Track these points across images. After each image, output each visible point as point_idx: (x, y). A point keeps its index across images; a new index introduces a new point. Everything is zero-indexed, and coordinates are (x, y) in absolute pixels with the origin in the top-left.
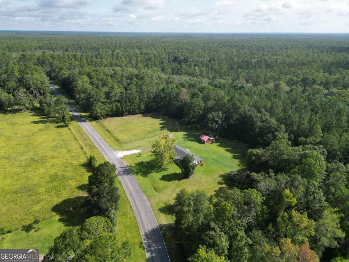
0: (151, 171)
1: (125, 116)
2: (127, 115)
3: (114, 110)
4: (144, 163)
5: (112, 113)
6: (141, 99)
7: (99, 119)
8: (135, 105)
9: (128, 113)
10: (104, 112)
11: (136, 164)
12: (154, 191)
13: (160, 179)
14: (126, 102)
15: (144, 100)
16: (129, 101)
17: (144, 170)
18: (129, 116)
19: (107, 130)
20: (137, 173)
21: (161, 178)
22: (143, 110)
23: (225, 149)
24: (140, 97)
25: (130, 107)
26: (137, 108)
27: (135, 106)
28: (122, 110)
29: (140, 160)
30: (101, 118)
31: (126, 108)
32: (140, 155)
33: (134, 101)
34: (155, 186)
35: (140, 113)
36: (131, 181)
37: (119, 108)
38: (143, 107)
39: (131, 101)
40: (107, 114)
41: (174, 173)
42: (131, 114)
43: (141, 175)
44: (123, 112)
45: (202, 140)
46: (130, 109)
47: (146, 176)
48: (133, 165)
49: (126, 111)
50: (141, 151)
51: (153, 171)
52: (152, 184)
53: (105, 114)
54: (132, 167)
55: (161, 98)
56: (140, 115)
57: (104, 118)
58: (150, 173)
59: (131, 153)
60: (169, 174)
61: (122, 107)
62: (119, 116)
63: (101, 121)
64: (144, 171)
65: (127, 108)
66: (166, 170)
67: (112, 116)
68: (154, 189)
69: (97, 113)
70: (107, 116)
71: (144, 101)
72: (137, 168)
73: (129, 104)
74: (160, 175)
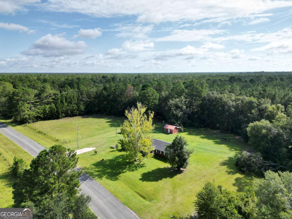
0: (120, 170)
1: (61, 118)
2: (64, 117)
3: (47, 112)
4: (106, 162)
5: (44, 115)
6: (80, 99)
7: (26, 123)
8: (74, 105)
9: (64, 115)
10: (33, 113)
11: (94, 165)
12: (142, 199)
13: (140, 179)
14: (63, 102)
15: (84, 99)
16: (66, 101)
17: (109, 170)
18: (66, 118)
19: (39, 132)
20: (100, 177)
21: (141, 177)
22: (82, 111)
23: (200, 136)
24: (79, 96)
25: (67, 108)
26: (76, 109)
27: (73, 107)
28: (57, 111)
29: (98, 159)
30: (30, 121)
31: (62, 109)
32: (96, 152)
33: (72, 101)
34: (138, 191)
35: (80, 115)
36: (96, 190)
37: (53, 109)
38: (82, 107)
39: (68, 101)
40: (38, 116)
41: (157, 169)
42: (69, 117)
43: (107, 178)
44: (59, 114)
45: (167, 130)
46: (67, 110)
47: (116, 179)
48: (88, 167)
49: (62, 113)
50: (95, 148)
51: (124, 171)
52: (132, 189)
53: (36, 116)
54: (88, 169)
55: (104, 97)
56: (79, 118)
57: (33, 122)
58: (120, 173)
59: (82, 153)
60: (150, 171)
61: (57, 107)
62: (54, 119)
63: (29, 124)
64: (109, 172)
65: (64, 109)
66: (143, 167)
67: (45, 119)
68: (139, 196)
69: (24, 115)
70: (38, 119)
71: (83, 101)
72: (97, 169)
73: (66, 104)
74: (137, 174)
